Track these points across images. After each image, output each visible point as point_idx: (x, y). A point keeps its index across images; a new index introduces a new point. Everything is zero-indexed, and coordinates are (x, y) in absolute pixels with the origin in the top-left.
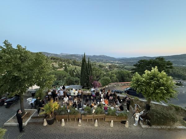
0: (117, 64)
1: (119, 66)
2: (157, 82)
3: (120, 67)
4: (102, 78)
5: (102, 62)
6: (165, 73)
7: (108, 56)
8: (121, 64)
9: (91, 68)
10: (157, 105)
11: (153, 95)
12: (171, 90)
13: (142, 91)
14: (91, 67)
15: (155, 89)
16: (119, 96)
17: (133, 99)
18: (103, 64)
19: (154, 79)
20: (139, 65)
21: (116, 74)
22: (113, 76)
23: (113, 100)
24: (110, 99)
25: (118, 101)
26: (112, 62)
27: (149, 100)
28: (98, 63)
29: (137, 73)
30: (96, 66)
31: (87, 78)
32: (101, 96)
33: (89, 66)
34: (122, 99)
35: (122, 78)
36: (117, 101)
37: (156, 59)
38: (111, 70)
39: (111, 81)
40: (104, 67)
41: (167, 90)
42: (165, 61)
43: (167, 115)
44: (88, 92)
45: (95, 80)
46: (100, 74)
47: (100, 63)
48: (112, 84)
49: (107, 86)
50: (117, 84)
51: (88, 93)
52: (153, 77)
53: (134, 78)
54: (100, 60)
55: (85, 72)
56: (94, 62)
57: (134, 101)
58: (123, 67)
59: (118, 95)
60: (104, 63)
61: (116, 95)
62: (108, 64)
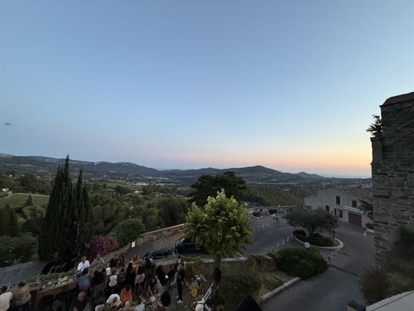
0: (161, 184)
1: (166, 187)
2: (226, 219)
3: (167, 190)
4: (121, 223)
5: (124, 179)
6: (234, 201)
7: (140, 165)
8: (168, 183)
9: (86, 199)
10: (233, 262)
11: (223, 246)
12: (246, 230)
13: (204, 241)
14: (85, 195)
15: (225, 232)
16: (160, 266)
17: (192, 264)
18: (128, 185)
19: (222, 213)
20: (201, 184)
21: (159, 207)
22: (151, 213)
23: (146, 283)
24: (136, 282)
25: (158, 281)
26: (150, 180)
27: (218, 258)
28: (115, 182)
29: (194, 203)
30: (107, 190)
31: (67, 230)
32: (109, 281)
33: (81, 192)
34: (169, 271)
35: (171, 216)
36: (156, 282)
37: (225, 174)
38: (147, 199)
39: (144, 228)
40: (129, 191)
41: (241, 231)
42: (236, 178)
43: (248, 280)
44: (63, 281)
45: (98, 233)
46: (117, 212)
47: (121, 182)
48: (148, 235)
49: (133, 245)
50: (160, 232)
51: (64, 283)
52: (220, 209)
53: (190, 216)
54: (120, 175)
55: (63, 212)
56: (102, 181)
57: (193, 268)
58: (174, 190)
59: (158, 263)
60: (130, 181)
61: (154, 265)
62: (139, 184)
